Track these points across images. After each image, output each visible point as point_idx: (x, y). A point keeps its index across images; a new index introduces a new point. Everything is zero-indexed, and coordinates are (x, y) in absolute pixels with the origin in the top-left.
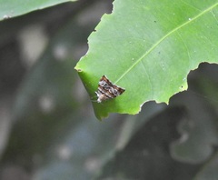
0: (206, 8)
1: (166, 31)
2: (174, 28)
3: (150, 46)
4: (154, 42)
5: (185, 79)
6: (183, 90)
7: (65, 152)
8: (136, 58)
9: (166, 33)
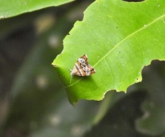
0: (158, 16)
1: (125, 35)
2: (132, 32)
3: (113, 47)
4: (115, 44)
5: (140, 73)
6: (138, 81)
7: (55, 120)
8: (101, 56)
9: (125, 37)
